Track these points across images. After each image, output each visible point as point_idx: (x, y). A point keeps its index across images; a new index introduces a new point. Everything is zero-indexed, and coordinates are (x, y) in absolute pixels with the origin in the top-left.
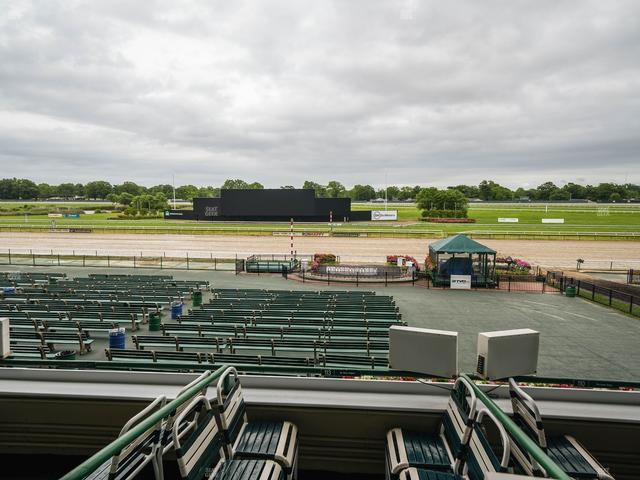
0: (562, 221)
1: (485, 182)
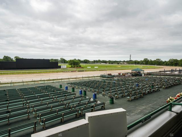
1: (61, 58)
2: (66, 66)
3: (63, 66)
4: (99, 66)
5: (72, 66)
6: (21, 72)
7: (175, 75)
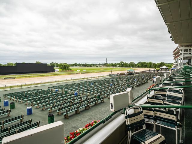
0: (86, 70)
2: (58, 70)
3: (57, 70)
4: (87, 69)
5: (63, 70)
6: (37, 75)
7: (152, 73)
